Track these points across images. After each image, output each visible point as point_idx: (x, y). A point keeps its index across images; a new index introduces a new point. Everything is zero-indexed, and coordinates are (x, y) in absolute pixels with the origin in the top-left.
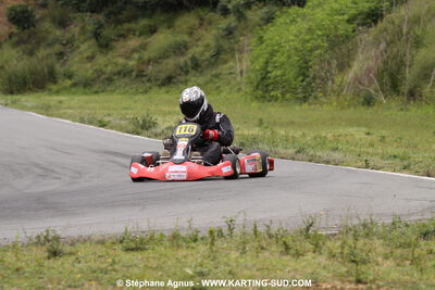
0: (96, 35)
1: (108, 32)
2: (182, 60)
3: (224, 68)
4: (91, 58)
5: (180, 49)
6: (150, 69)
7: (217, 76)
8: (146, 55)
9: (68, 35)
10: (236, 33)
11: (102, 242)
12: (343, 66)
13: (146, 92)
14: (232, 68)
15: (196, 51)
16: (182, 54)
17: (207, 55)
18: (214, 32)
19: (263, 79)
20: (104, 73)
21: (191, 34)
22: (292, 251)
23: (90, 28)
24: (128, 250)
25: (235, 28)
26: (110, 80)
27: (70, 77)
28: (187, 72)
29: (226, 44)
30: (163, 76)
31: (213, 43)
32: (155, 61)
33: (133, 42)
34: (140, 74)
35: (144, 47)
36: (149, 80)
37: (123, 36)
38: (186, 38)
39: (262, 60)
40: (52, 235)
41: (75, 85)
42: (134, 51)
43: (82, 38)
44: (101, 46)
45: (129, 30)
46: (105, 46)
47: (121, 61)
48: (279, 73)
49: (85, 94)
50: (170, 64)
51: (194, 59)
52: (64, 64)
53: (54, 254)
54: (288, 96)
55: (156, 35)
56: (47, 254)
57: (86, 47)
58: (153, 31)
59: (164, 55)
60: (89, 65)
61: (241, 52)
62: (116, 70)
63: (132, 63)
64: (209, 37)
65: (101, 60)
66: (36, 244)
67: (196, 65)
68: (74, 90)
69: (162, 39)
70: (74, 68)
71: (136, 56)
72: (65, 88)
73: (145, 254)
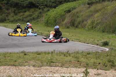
0: (14, 12)
1: (16, 11)
2: (31, 18)
3: (39, 20)
4: (13, 17)
5: (30, 15)
6: (25, 19)
7: (38, 21)
8: (24, 16)
9: (9, 12)
10: (42, 13)
11: (33, 53)
12: (63, 21)
13: (24, 24)
14: (41, 20)
15: (34, 16)
16: (31, 17)
17: (36, 17)
18: (37, 12)
19: (47, 22)
20: (15, 20)
21: (33, 13)
22: (66, 56)
23: (13, 10)
24: (38, 54)
25: (42, 12)
26: (17, 21)
27: (9, 20)
28: (32, 20)
29: (40, 15)
30: (27, 21)
31: (37, 15)
32: (26, 18)
33: (21, 14)
34: (23, 20)
35: (23, 15)
36: (24, 21)
37: (19, 13)
38: (32, 13)
39: (47, 18)
40: (24, 51)
41: (10, 22)
42: (22, 15)
43: (11, 13)
44: (15, 14)
45: (21, 11)
46: (16, 14)
47: (19, 17)
48: (50, 21)
49: (12, 23)
50: (29, 18)
51: (33, 17)
52: (8, 17)
53: (25, 54)
54: (52, 26)
55: (26, 13)
56: (24, 55)
57: (12, 14)
58: (25, 12)
59: (27, 17)
60: (12, 18)
61: (43, 17)
62: (18, 19)
63: (21, 18)
64: (36, 13)
65: (15, 17)
66: (21, 53)
67: (34, 19)
68: (9, 23)
69: (27, 13)
70: (10, 18)
71: (22, 16)
72: (8, 22)
73: (41, 55)
